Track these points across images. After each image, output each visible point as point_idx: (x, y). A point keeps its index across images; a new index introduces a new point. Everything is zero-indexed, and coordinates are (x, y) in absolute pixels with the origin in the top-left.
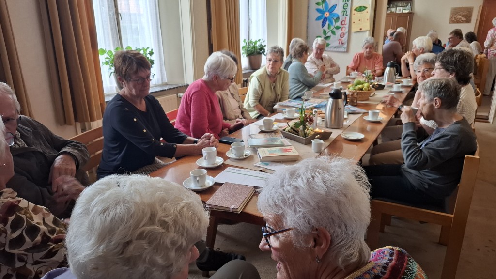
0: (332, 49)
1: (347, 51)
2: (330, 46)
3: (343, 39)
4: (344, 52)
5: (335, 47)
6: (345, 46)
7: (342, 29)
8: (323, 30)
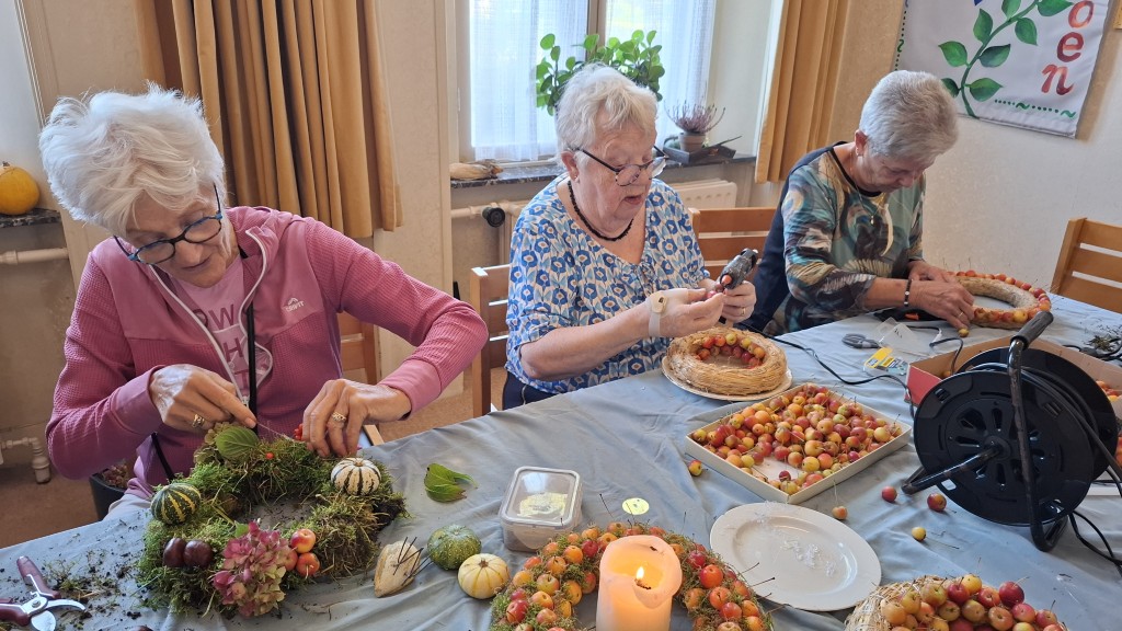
0: (1005, 113)
1: (1082, 134)
2: (998, 95)
3: (1070, 65)
4: (1065, 135)
5: (1021, 105)
6: (1076, 104)
7: (1072, 17)
8: (976, 15)
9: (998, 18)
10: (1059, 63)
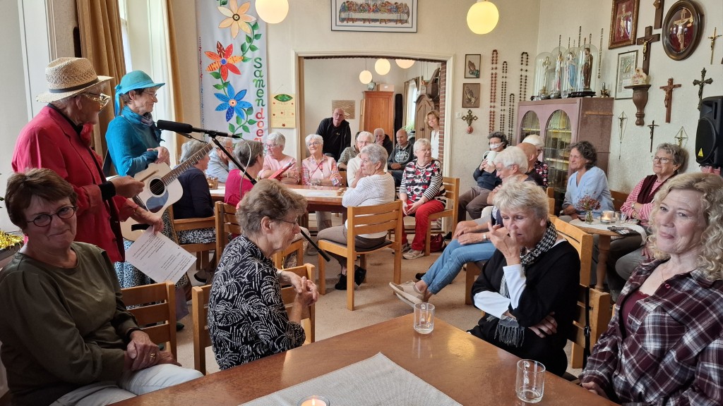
3: (261, 138)
7: (258, 125)
8: (229, 125)
9: (236, 126)
10: (258, 137)
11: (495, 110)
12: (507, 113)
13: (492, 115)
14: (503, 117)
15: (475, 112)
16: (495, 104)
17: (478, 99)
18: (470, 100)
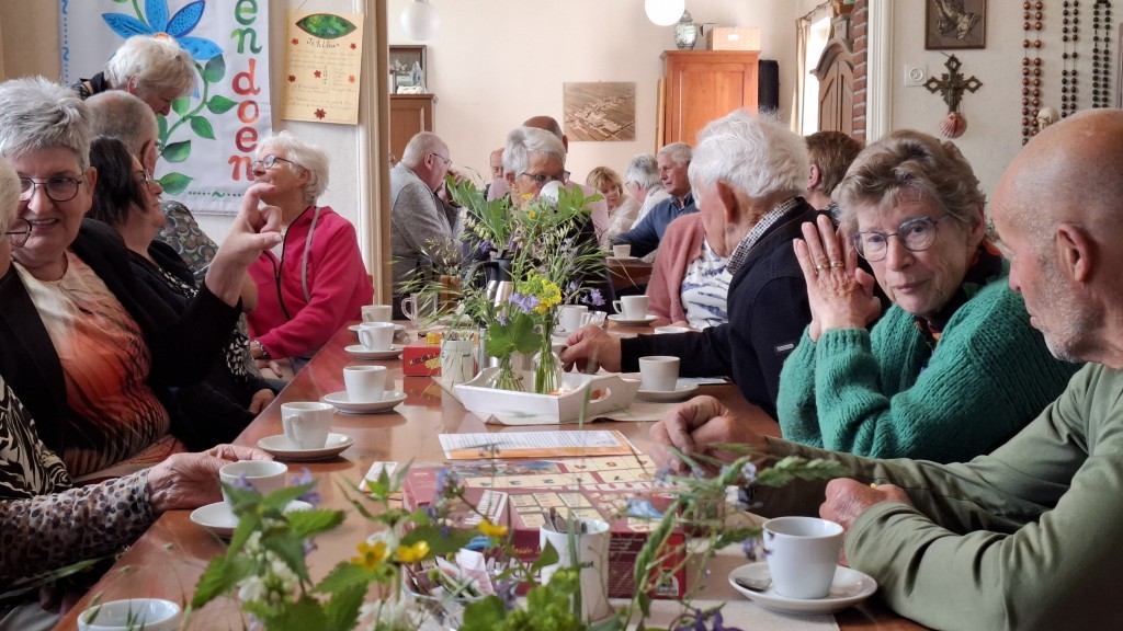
0: (202, 203)
2: (191, 186)
3: (251, 155)
5: (216, 193)
7: (241, 114)
10: (241, 154)
11: (1043, 55)
12: (1085, 68)
13: (1033, 72)
14: (1070, 80)
15: (971, 63)
16: (1044, 37)
17: (979, 19)
18: (952, 23)
